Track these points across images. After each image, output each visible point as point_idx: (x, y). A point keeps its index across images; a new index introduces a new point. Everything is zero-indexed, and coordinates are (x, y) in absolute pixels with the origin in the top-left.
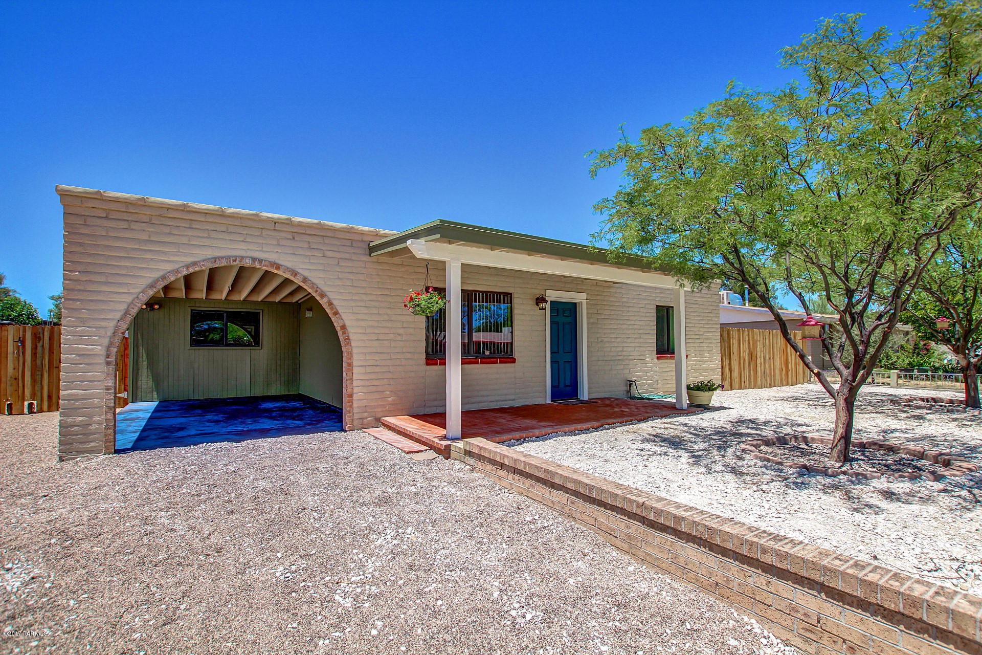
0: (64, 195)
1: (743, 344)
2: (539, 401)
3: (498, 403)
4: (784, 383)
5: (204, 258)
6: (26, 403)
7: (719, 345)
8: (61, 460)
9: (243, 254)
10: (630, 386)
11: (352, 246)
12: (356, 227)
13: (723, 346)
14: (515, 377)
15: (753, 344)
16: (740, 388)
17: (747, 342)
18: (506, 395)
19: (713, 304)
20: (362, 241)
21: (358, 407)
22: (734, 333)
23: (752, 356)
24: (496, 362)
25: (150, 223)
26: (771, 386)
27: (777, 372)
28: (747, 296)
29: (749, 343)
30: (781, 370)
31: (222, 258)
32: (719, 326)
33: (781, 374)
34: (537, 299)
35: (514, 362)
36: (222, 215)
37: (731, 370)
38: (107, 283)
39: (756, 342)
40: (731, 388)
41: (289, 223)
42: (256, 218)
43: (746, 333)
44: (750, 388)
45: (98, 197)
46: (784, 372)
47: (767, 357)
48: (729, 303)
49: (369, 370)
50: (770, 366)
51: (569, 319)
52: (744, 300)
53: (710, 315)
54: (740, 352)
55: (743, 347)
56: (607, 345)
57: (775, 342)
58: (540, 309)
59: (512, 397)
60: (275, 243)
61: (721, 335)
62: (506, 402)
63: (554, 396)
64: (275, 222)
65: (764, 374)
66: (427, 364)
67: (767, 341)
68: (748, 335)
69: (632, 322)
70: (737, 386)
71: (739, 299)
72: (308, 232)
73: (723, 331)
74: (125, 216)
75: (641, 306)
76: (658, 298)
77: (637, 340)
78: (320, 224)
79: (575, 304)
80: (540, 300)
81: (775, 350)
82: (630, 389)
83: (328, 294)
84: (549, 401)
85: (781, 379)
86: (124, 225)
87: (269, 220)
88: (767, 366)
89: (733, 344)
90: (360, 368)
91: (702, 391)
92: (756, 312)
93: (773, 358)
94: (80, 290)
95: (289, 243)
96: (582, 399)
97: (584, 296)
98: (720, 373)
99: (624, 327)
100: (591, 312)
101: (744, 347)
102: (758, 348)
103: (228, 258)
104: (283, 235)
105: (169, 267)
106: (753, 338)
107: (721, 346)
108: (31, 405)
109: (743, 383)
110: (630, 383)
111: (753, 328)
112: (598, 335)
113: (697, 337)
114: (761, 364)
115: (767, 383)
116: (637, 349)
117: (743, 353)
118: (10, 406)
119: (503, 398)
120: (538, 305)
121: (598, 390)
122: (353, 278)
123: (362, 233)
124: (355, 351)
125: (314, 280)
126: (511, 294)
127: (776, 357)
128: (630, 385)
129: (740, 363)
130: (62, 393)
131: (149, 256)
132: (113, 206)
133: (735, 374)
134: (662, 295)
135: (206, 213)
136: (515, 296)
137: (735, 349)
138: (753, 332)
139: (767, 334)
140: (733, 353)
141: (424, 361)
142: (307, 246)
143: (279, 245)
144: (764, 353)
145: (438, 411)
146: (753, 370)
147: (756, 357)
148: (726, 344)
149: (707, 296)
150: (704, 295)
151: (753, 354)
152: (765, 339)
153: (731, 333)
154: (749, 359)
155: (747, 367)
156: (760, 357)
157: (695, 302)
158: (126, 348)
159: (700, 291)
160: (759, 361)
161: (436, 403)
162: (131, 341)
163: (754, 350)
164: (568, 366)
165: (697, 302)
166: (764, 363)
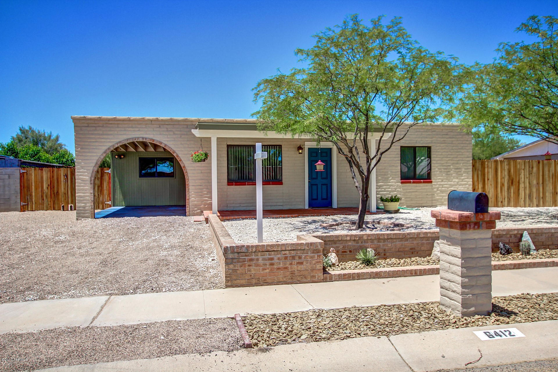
0: (74, 119)
1: (501, 172)
2: (301, 207)
3: (272, 207)
5: (123, 139)
6: (69, 205)
7: (471, 173)
8: (77, 220)
9: (138, 136)
11: (187, 128)
12: (188, 118)
13: (476, 175)
14: (283, 193)
15: (515, 172)
17: (507, 170)
18: (277, 203)
20: (192, 125)
23: (513, 182)
24: (270, 184)
25: (103, 127)
26: (538, 206)
29: (509, 171)
30: (555, 193)
31: (130, 139)
32: (471, 159)
33: (554, 197)
34: (297, 147)
35: (283, 185)
36: (129, 120)
38: (89, 152)
39: (519, 170)
41: (157, 120)
42: (143, 120)
44: (509, 206)
45: (85, 119)
47: (534, 182)
49: (197, 187)
50: (538, 190)
51: (326, 158)
53: (460, 151)
54: (497, 178)
55: (501, 175)
57: (546, 169)
58: (299, 154)
59: (282, 204)
60: (152, 130)
61: (474, 166)
62: (277, 207)
63: (310, 205)
64: (151, 121)
65: (530, 196)
66: (228, 185)
67: (535, 169)
68: (510, 165)
70: (493, 204)
72: (166, 123)
73: (476, 162)
74: (94, 125)
78: (171, 119)
79: (329, 149)
80: (300, 148)
81: (546, 177)
83: (176, 152)
84: (307, 207)
85: (555, 201)
86: (94, 128)
87: (149, 120)
88: (534, 190)
89: (488, 172)
93: (543, 183)
94: (81, 156)
95: (158, 129)
96: (333, 207)
101: (503, 174)
102: (522, 176)
103: (132, 138)
104: (156, 126)
105: (111, 144)
106: (515, 167)
107: (473, 174)
108: (71, 206)
109: (500, 203)
114: (525, 188)
115: (533, 203)
117: (501, 179)
118: (63, 207)
119: (275, 204)
120: (298, 151)
122: (188, 143)
123: (192, 121)
125: (170, 146)
126: (281, 146)
127: (547, 182)
129: (497, 187)
130: (77, 195)
131: (103, 140)
132: (89, 122)
135: (124, 120)
136: (283, 146)
137: (490, 176)
138: (515, 162)
139: (535, 164)
140: (488, 179)
141: (227, 183)
142: (166, 129)
143: (154, 131)
144: (529, 179)
145: (234, 210)
146: (514, 193)
147: (519, 182)
148: (479, 172)
149: (458, 137)
150: (454, 136)
151: (514, 180)
152: (532, 168)
153: (486, 163)
154: (508, 183)
155: (506, 190)
156: (524, 182)
157: (443, 142)
158: (110, 179)
159: (449, 133)
160: (522, 186)
161: (233, 205)
162: (112, 175)
163: (516, 177)
164: (324, 187)
165: (445, 142)
166: (530, 187)
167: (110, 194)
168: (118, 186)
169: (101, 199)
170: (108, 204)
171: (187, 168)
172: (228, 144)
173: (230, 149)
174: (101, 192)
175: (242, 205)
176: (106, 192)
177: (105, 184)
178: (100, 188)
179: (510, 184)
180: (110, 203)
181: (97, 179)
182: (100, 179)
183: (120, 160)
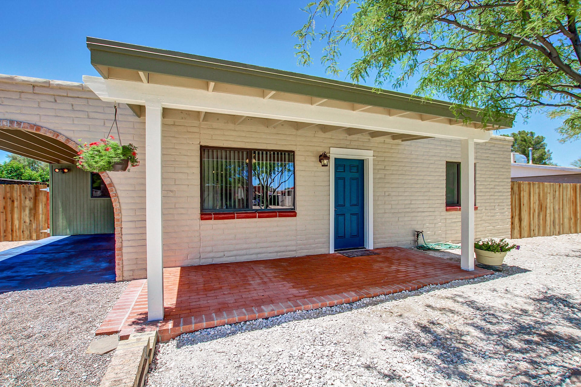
1: (533, 196)
2: (322, 251)
3: (279, 254)
4: (573, 230)
7: (510, 197)
10: (418, 237)
13: (514, 199)
14: (296, 230)
15: (543, 196)
16: (529, 236)
17: (537, 194)
18: (287, 246)
19: (504, 160)
21: (129, 260)
22: (525, 186)
23: (542, 207)
24: (276, 216)
26: (559, 234)
27: (566, 221)
28: (530, 157)
29: (539, 195)
30: (570, 219)
32: (510, 180)
33: (570, 223)
34: (320, 156)
35: (295, 216)
37: (520, 220)
39: (547, 193)
40: (520, 236)
41: (47, 85)
43: (537, 186)
44: (539, 235)
46: (573, 220)
47: (557, 207)
48: (515, 162)
50: (559, 216)
51: (356, 175)
52: (528, 160)
53: (501, 170)
54: (530, 203)
55: (533, 200)
56: (394, 198)
57: (565, 193)
58: (323, 166)
59: (294, 248)
61: (512, 189)
62: (287, 253)
63: (337, 247)
64: (33, 86)
65: (553, 223)
66: (202, 219)
67: (557, 193)
68: (539, 188)
69: (422, 177)
70: (526, 234)
71: (524, 159)
72: (70, 95)
73: (514, 184)
75: (432, 162)
76: (449, 155)
77: (426, 194)
79: (363, 161)
80: (323, 157)
81: (565, 201)
82: (418, 239)
84: (332, 251)
85: (570, 227)
87: (26, 83)
88: (557, 216)
89: (524, 196)
90: (129, 223)
91: (492, 251)
92: (541, 168)
93: (562, 208)
95: (50, 105)
96: (367, 248)
97: (371, 153)
98: (510, 223)
99: (413, 181)
100: (378, 168)
101: (535, 199)
102: (548, 200)
104: (44, 98)
106: (543, 190)
107: (512, 198)
109: (532, 232)
110: (418, 234)
111: (543, 182)
112: (385, 190)
113: (488, 190)
114: (550, 213)
115: (556, 231)
116: (425, 202)
117: (533, 204)
119: (283, 249)
120: (321, 162)
121: (384, 240)
124: (123, 207)
126: (294, 152)
127: (565, 207)
128: (418, 235)
129: (530, 214)
133: (525, 223)
134: (452, 152)
136: (296, 153)
137: (525, 201)
138: (543, 185)
139: (557, 187)
140: (523, 205)
141: (199, 216)
142: (70, 108)
143: (40, 107)
144: (553, 204)
145: (214, 263)
146: (543, 220)
147: (546, 208)
148: (517, 196)
149: (499, 153)
150: (496, 152)
151: (543, 205)
152: (555, 192)
153: (522, 186)
154: (538, 209)
155: (537, 217)
156: (550, 208)
157: (487, 158)
158: (48, 199)
159: (492, 148)
160: (548, 211)
161: (211, 255)
162: (50, 194)
163: (544, 201)
164: (354, 218)
165: (489, 158)
166: (554, 213)
167: (48, 219)
168: (61, 209)
169: (34, 226)
170: (45, 233)
171: (117, 187)
172: (203, 144)
173: (206, 153)
174: (34, 216)
175: (227, 254)
176: (42, 217)
177: (40, 207)
178: (33, 212)
179: (540, 210)
180: (48, 231)
181: (28, 200)
182: (32, 201)
183: (64, 175)
